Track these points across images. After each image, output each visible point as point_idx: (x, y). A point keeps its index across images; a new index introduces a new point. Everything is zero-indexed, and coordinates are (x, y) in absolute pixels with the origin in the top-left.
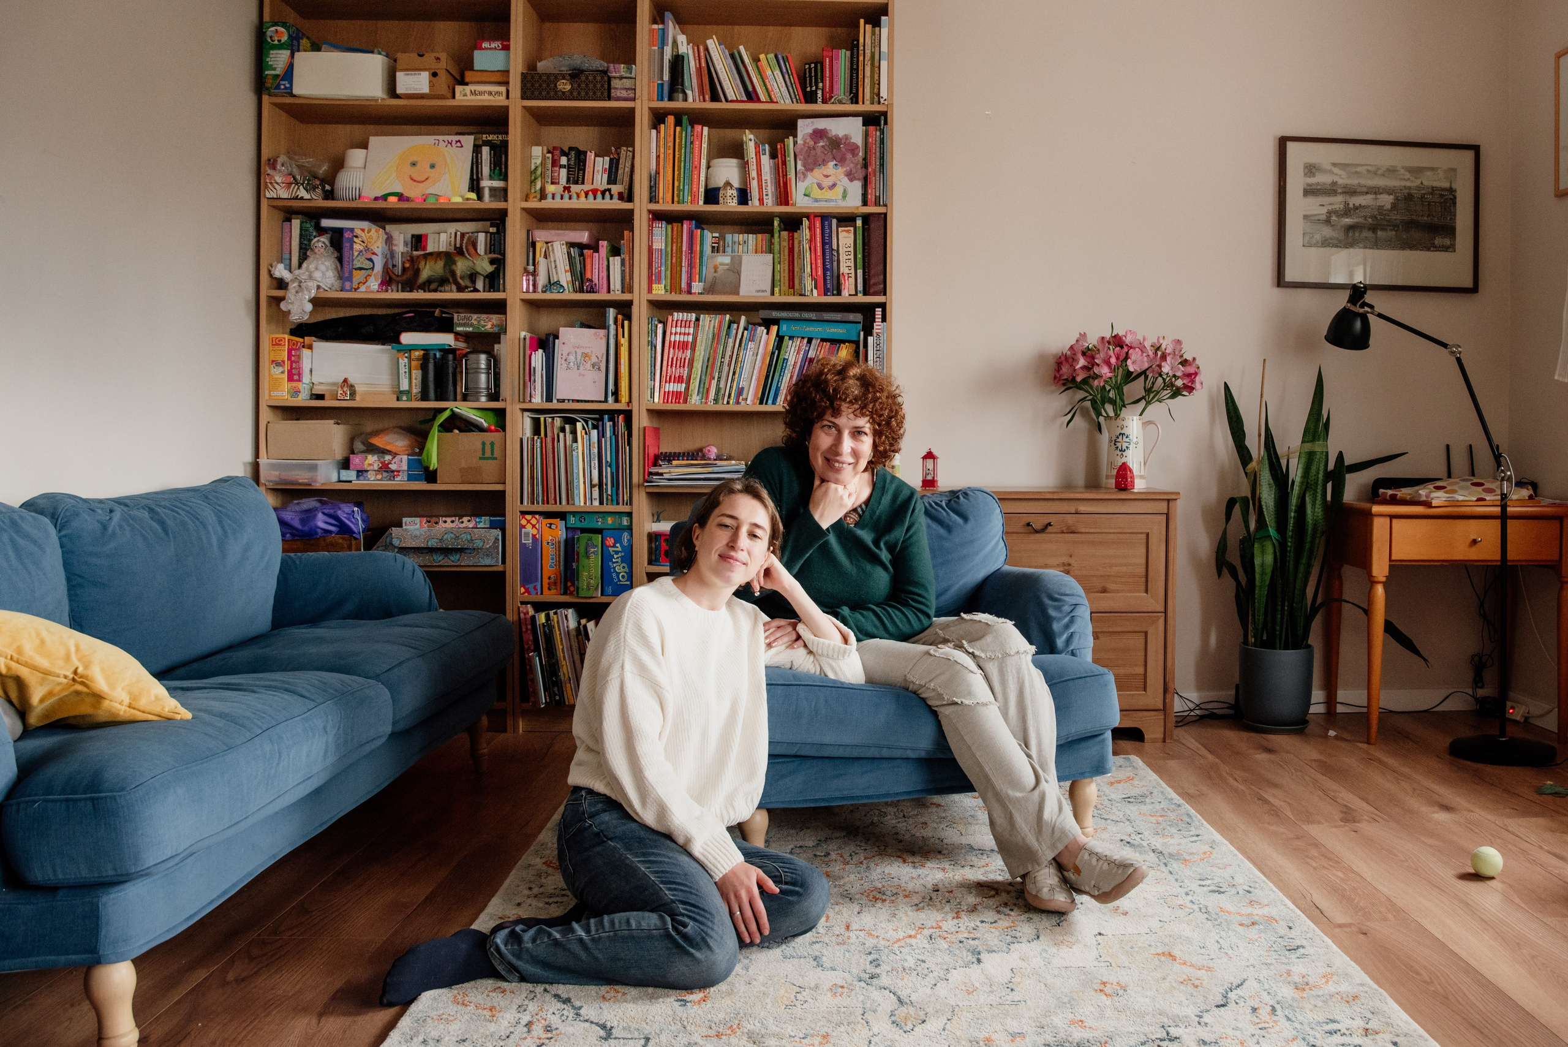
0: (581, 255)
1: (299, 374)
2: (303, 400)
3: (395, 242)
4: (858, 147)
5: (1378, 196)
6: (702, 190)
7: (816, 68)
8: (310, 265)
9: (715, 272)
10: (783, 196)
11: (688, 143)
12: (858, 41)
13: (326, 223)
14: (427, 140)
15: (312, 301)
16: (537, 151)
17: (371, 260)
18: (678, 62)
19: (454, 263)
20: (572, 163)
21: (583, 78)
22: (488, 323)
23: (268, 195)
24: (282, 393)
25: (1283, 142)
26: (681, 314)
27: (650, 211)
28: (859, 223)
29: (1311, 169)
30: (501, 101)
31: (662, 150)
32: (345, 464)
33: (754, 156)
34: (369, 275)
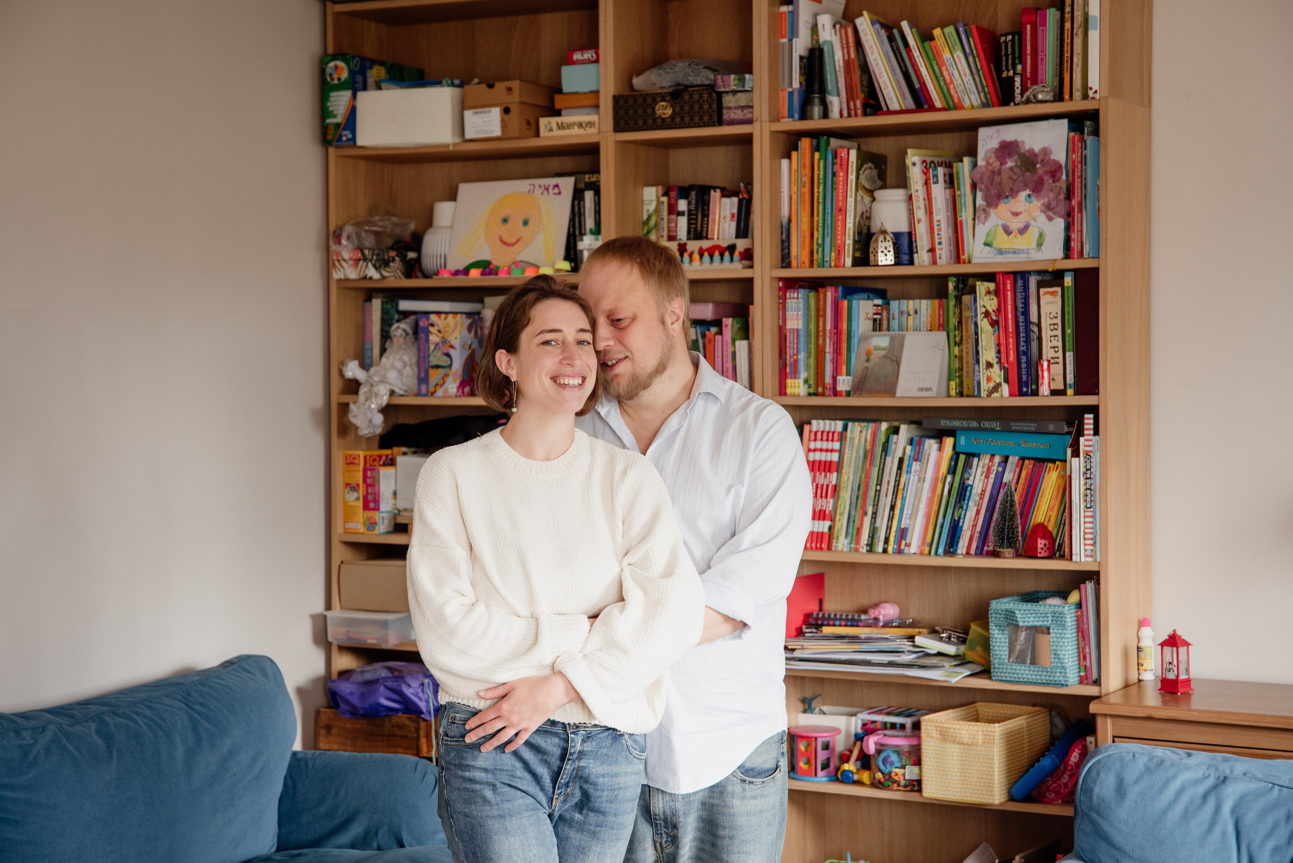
1: (377, 501)
2: (381, 534)
4: (1060, 166)
7: (1013, 40)
8: (389, 358)
9: (868, 360)
11: (830, 176)
13: (405, 305)
14: (523, 185)
15: (383, 409)
16: (650, 194)
17: (448, 355)
18: (815, 57)
20: (693, 208)
21: (686, 97)
23: (336, 276)
24: (360, 525)
27: (779, 279)
28: (1068, 280)
30: (590, 134)
31: (796, 186)
33: (922, 185)
34: (446, 375)
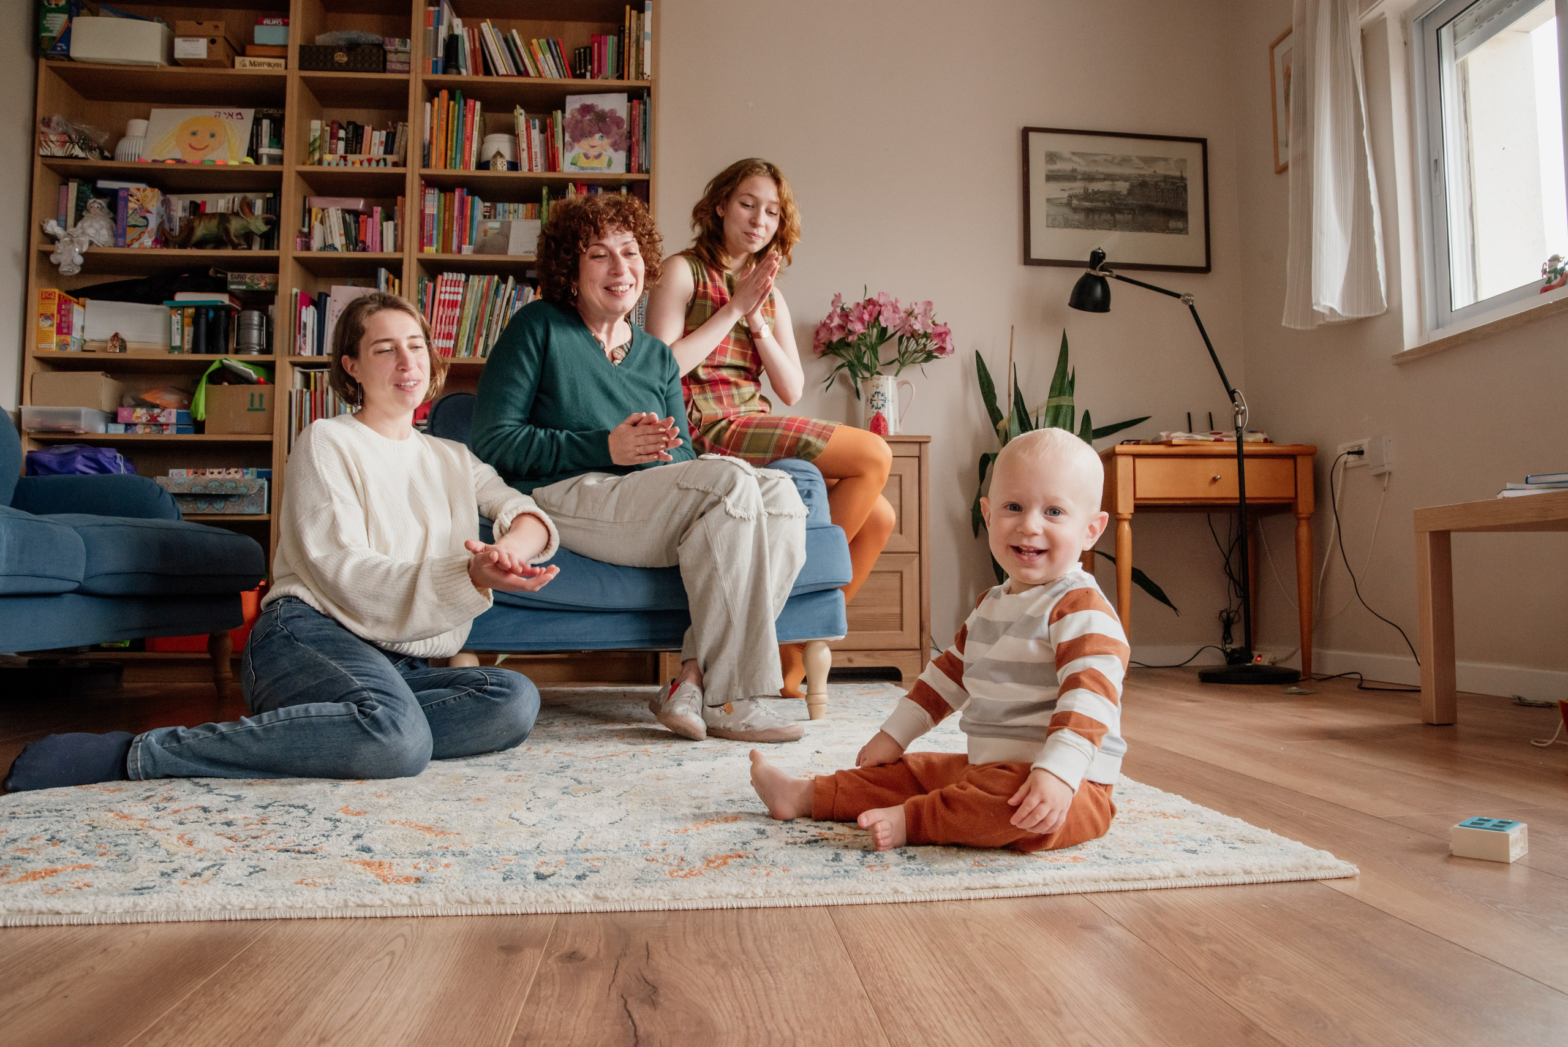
0: (357, 222)
1: (70, 327)
2: (73, 351)
3: (173, 208)
4: (623, 120)
5: (1116, 183)
6: (474, 159)
7: (585, 52)
8: (84, 224)
9: (485, 235)
10: (552, 163)
11: (461, 116)
12: (624, 27)
13: (102, 184)
14: (209, 113)
15: (84, 255)
16: (316, 124)
17: (145, 218)
18: (452, 42)
19: (229, 221)
20: (350, 136)
21: (359, 50)
22: (261, 282)
23: (42, 152)
24: (52, 346)
25: (1026, 132)
26: (451, 274)
27: (422, 177)
29: (1052, 157)
30: (280, 71)
31: (435, 121)
32: (113, 418)
33: (524, 129)
34: (143, 232)
